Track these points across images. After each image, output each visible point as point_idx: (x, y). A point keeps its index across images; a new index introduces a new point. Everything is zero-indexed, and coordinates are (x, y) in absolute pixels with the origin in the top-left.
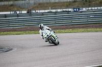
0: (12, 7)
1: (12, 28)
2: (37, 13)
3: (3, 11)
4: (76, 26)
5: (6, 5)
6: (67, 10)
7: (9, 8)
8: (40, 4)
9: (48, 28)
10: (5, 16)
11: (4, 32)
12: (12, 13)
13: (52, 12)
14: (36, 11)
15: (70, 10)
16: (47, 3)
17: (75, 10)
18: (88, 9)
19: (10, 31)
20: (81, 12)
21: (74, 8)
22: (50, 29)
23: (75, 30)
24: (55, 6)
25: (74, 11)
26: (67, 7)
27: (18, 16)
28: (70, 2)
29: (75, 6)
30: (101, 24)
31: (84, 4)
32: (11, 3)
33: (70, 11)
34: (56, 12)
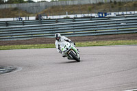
0: (16, 12)
1: (16, 40)
2: (50, 19)
3: (3, 17)
4: (101, 37)
5: (8, 9)
6: (90, 15)
7: (12, 13)
8: (53, 7)
9: (67, 39)
10: (7, 24)
11: (5, 45)
12: (15, 19)
13: (69, 18)
14: (49, 17)
15: (93, 15)
16: (63, 6)
17: (101, 15)
18: (117, 13)
19: (13, 44)
20: (109, 18)
21: (99, 13)
22: (70, 40)
23: (101, 42)
24: (73, 10)
25: (100, 17)
26: (90, 11)
27: (24, 23)
28: (93, 4)
29: (100, 10)
30: (136, 35)
31: (112, 7)
32: (14, 6)
33: (94, 17)
34: (75, 18)
